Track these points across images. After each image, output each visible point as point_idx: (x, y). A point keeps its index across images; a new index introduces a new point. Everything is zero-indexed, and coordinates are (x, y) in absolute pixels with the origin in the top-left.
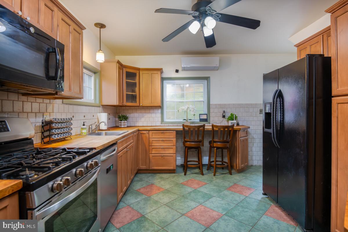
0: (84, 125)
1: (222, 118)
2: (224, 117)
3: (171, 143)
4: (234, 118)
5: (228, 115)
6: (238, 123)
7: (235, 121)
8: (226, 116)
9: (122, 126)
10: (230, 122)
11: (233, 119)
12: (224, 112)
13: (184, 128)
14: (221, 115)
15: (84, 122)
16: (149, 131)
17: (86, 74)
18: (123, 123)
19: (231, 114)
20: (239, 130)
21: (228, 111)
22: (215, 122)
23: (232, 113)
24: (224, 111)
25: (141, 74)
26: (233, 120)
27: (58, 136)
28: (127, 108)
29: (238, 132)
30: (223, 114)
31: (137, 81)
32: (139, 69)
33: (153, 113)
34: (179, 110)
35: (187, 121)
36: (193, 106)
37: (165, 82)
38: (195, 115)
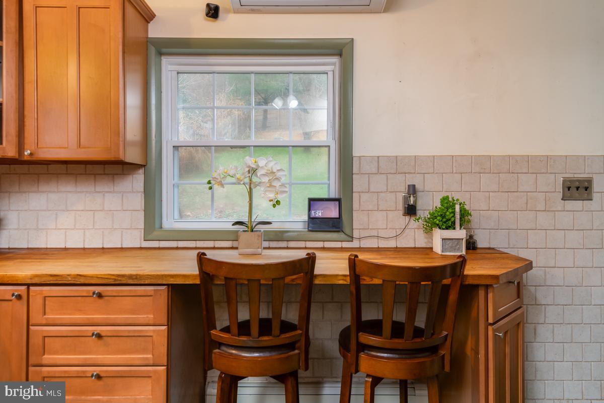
1: (405, 215)
2: (411, 210)
3: (144, 351)
4: (458, 216)
5: (428, 204)
6: (471, 237)
7: (460, 233)
8: (419, 206)
10: (439, 235)
11: (454, 223)
12: (412, 190)
13: (204, 273)
14: (401, 206)
16: (29, 285)
19: (444, 200)
20: (487, 287)
21: (426, 189)
22: (374, 233)
23: (445, 195)
24: (414, 186)
26: (452, 226)
29: (482, 293)
30: (406, 199)
33: (110, 192)
34: (211, 182)
35: (252, 231)
36: (271, 164)
37: (169, 65)
38: (278, 202)
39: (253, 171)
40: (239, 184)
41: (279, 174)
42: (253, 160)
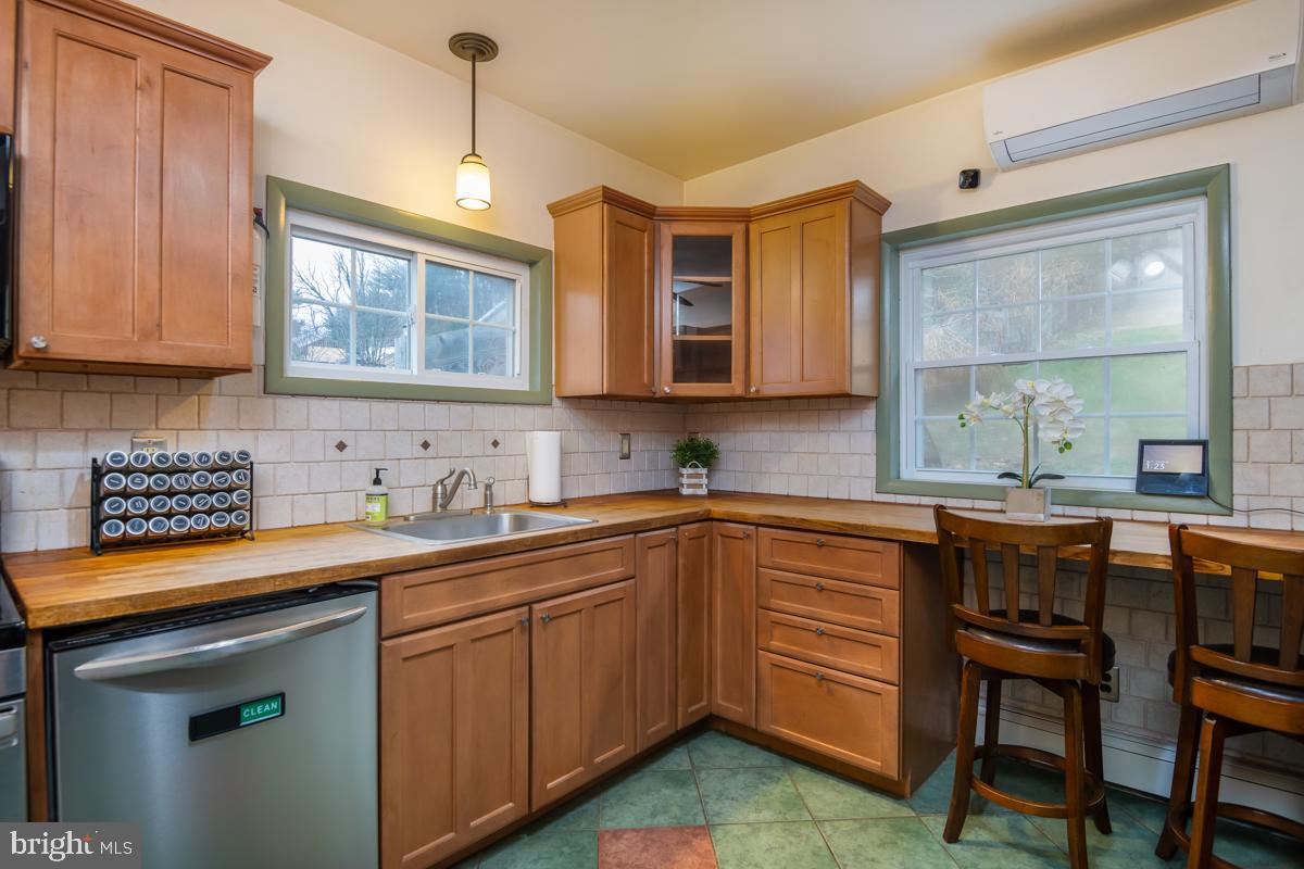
0: (377, 482)
9: (685, 491)
13: (943, 532)
15: (378, 471)
16: (758, 525)
17: (475, 272)
18: (690, 476)
22: (1283, 504)
25: (753, 236)
27: (181, 523)
28: (713, 407)
31: (736, 279)
32: (745, 217)
33: (836, 431)
34: (965, 416)
35: (1030, 486)
36: (1058, 389)
37: (910, 262)
38: (1068, 445)
39: (1028, 400)
40: (1007, 418)
41: (1070, 404)
42: (1030, 383)
